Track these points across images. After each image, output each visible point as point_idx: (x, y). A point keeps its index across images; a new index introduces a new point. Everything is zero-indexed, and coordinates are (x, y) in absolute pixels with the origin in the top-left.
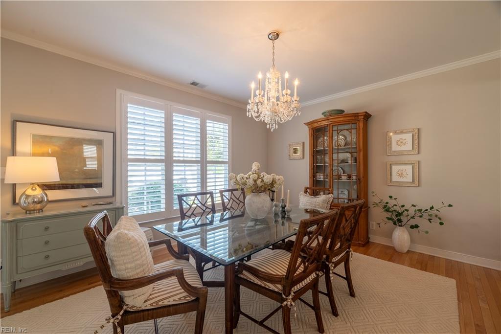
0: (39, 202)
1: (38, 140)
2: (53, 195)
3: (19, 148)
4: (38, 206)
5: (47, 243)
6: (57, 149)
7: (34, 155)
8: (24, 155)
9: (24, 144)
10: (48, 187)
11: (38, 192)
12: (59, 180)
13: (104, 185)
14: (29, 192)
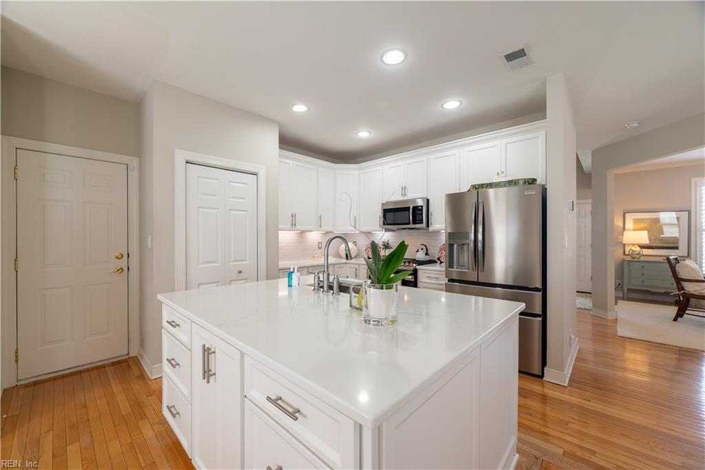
0: (638, 254)
1: (636, 221)
2: (646, 252)
3: (627, 227)
4: (638, 256)
5: (643, 274)
6: (646, 225)
7: (634, 230)
8: (629, 230)
9: (630, 224)
10: (643, 247)
11: (638, 249)
12: (648, 243)
13: (680, 248)
14: (633, 248)
